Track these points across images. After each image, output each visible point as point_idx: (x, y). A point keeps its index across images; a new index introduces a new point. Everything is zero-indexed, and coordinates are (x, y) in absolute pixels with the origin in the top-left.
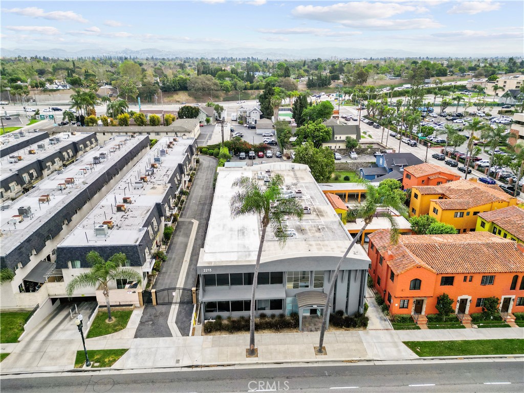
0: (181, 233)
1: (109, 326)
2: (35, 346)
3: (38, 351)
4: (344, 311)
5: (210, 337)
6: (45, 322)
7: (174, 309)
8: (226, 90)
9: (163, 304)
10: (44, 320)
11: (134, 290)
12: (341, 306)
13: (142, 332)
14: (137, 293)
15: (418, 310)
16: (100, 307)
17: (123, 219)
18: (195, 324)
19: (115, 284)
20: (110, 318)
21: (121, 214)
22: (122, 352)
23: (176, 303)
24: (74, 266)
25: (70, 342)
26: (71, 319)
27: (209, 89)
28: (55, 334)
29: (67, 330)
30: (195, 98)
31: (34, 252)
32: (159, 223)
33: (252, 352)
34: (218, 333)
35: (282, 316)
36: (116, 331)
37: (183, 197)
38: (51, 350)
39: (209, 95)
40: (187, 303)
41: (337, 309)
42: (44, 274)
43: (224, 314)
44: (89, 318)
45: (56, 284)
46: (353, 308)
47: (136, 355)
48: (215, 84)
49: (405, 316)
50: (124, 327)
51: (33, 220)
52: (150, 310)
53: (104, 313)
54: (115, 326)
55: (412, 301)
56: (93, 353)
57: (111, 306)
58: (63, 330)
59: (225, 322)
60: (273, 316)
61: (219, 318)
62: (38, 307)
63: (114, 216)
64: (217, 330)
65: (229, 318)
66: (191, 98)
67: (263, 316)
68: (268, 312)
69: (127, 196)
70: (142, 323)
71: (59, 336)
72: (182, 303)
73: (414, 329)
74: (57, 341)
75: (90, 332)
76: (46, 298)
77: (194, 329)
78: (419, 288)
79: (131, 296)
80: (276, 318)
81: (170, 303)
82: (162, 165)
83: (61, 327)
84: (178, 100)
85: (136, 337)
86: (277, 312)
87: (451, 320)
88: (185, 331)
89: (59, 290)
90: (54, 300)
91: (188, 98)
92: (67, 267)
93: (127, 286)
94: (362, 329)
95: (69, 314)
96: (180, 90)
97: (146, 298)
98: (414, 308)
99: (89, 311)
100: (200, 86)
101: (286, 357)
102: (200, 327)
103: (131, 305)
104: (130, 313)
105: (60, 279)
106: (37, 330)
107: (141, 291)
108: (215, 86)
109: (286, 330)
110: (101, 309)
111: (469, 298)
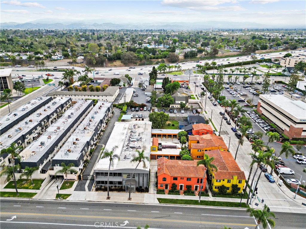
0: (97, 151)
1: (67, 186)
2: (44, 191)
3: (45, 193)
4: (142, 186)
5: (97, 192)
6: (47, 184)
7: (88, 182)
8: (141, 60)
9: (85, 180)
10: (47, 182)
11: (76, 175)
12: (141, 185)
13: (77, 189)
14: (76, 176)
15: (166, 188)
16: (65, 179)
17: (75, 148)
18: (93, 188)
19: (70, 172)
20: (67, 184)
21: (74, 145)
22: (70, 195)
23: (89, 180)
24: (57, 166)
25: (55, 191)
26: (56, 183)
27: (132, 59)
28: (50, 188)
29: (54, 187)
30: (124, 64)
31: (45, 159)
32: (88, 148)
33: (108, 198)
34: (100, 191)
35: (122, 187)
36: (69, 188)
37: (102, 133)
38: (49, 193)
39: (131, 62)
40: (92, 180)
41: (140, 186)
42: (48, 167)
43: (103, 185)
44: (61, 183)
45: (51, 171)
46: (145, 186)
47: (74, 196)
48: (135, 57)
49: (162, 189)
50: (71, 187)
51: (45, 147)
52: (80, 182)
53: (66, 182)
54: (69, 186)
55: (164, 185)
56: (61, 195)
57: (68, 179)
58: (53, 187)
59: (103, 188)
60: (119, 187)
61: (101, 186)
62: (46, 178)
63: (72, 146)
64: (99, 190)
65: (105, 186)
66: (122, 64)
67: (115, 186)
68: (117, 185)
69: (77, 138)
70: (77, 186)
71: (52, 188)
72: (91, 180)
73: (163, 194)
74: (51, 190)
75: (61, 188)
76: (48, 175)
77: (93, 189)
78: (166, 181)
79: (74, 177)
80: (120, 188)
81: (87, 180)
82: (94, 120)
83: (52, 186)
84: (116, 65)
85: (74, 191)
86: (120, 185)
87: (177, 192)
88: (90, 190)
89: (52, 173)
90: (50, 176)
91: (121, 64)
92: (55, 166)
93: (74, 173)
94: (147, 193)
95: (55, 181)
96: (117, 59)
97: (79, 177)
98: (165, 187)
99: (61, 180)
100: (127, 58)
101: (118, 201)
102: (95, 189)
103: (74, 180)
104: (74, 182)
105: (53, 169)
106: (45, 186)
107: (78, 175)
108: (135, 58)
109: (121, 192)
110: (65, 180)
111: (183, 185)
